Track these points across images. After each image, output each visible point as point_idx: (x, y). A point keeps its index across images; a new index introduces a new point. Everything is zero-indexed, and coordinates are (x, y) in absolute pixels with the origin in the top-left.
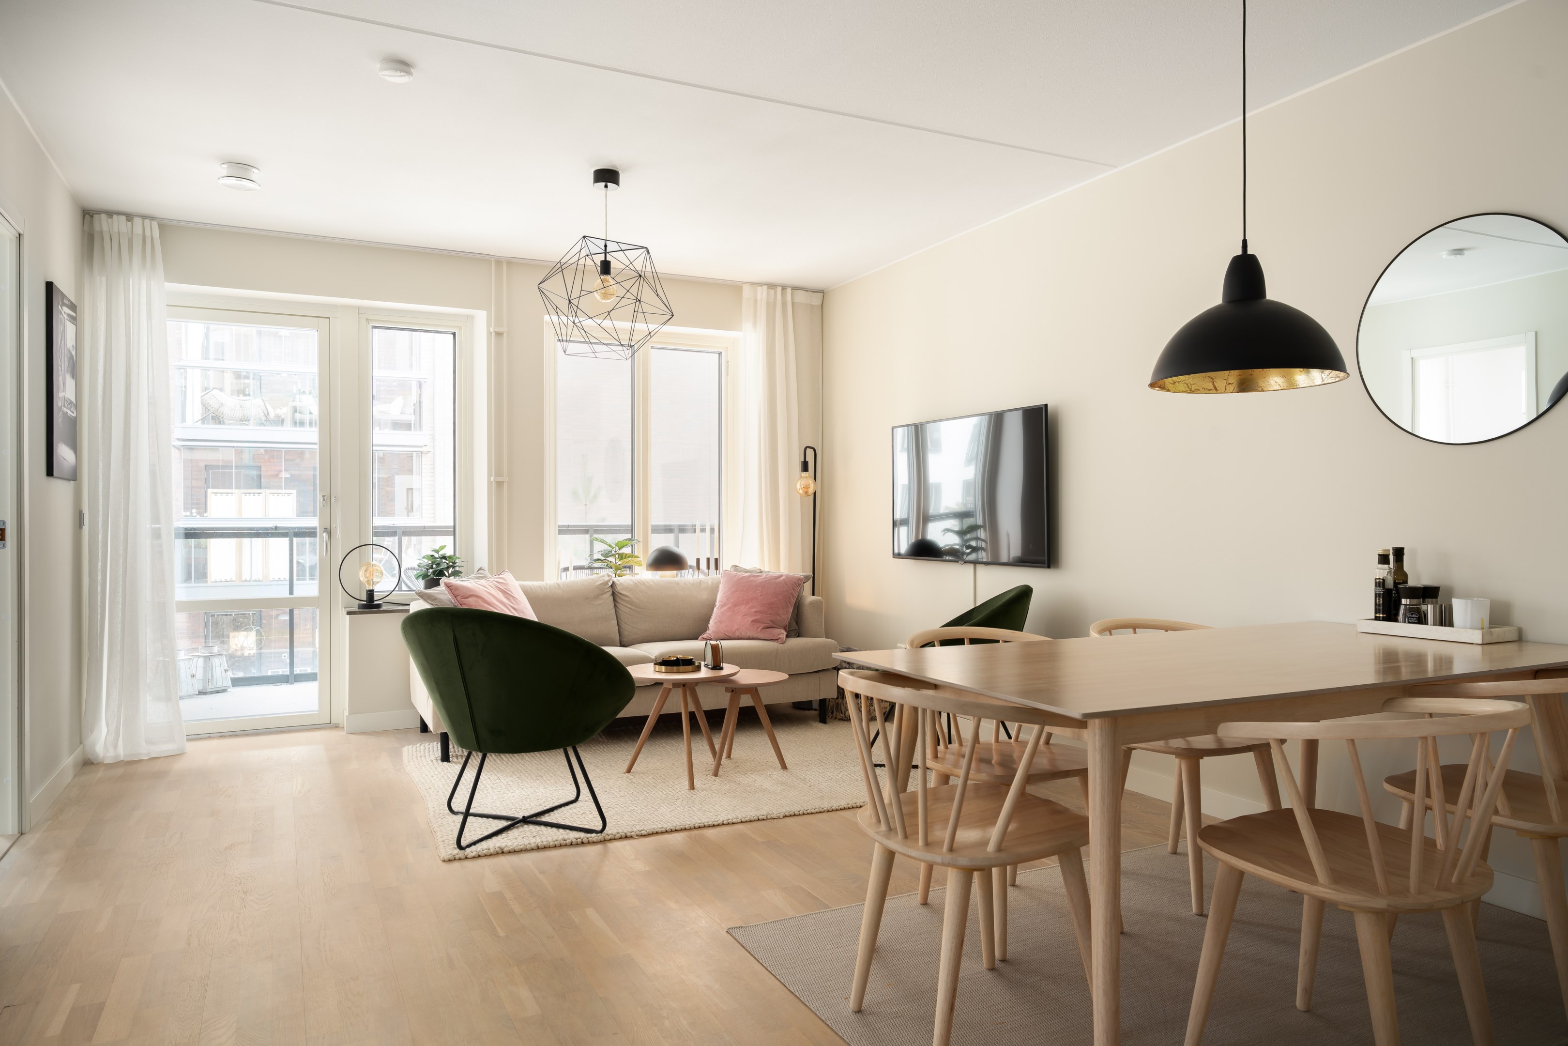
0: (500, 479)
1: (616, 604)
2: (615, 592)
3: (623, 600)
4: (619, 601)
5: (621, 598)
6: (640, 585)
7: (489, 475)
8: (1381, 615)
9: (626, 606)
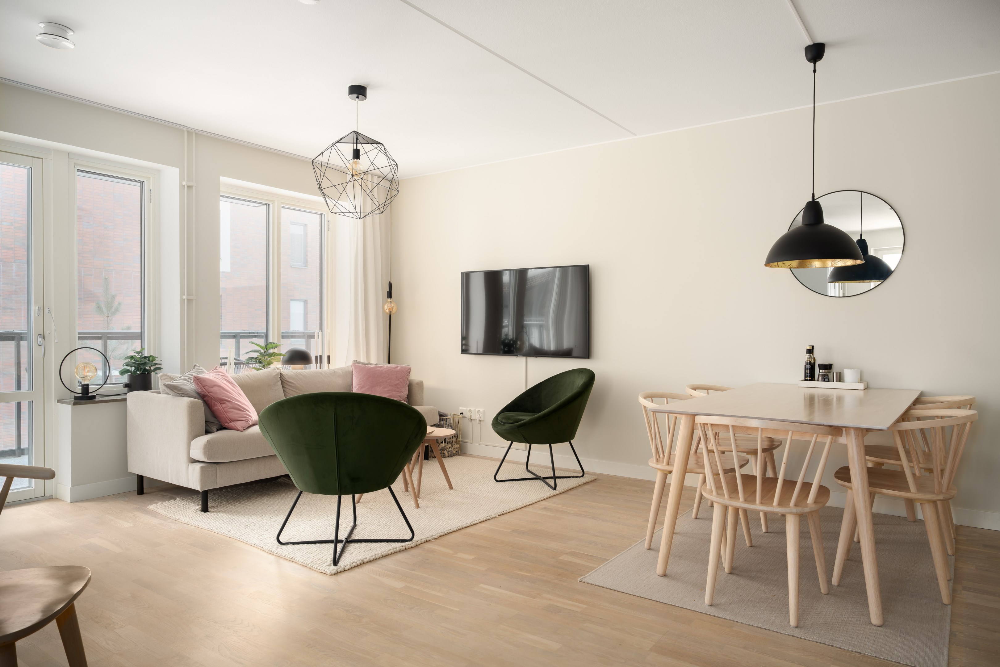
0: (190, 297)
1: (285, 389)
2: (283, 380)
3: (289, 385)
4: (285, 386)
5: (287, 384)
6: (299, 375)
7: (182, 293)
8: (808, 378)
9: (291, 390)
